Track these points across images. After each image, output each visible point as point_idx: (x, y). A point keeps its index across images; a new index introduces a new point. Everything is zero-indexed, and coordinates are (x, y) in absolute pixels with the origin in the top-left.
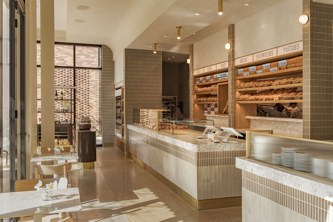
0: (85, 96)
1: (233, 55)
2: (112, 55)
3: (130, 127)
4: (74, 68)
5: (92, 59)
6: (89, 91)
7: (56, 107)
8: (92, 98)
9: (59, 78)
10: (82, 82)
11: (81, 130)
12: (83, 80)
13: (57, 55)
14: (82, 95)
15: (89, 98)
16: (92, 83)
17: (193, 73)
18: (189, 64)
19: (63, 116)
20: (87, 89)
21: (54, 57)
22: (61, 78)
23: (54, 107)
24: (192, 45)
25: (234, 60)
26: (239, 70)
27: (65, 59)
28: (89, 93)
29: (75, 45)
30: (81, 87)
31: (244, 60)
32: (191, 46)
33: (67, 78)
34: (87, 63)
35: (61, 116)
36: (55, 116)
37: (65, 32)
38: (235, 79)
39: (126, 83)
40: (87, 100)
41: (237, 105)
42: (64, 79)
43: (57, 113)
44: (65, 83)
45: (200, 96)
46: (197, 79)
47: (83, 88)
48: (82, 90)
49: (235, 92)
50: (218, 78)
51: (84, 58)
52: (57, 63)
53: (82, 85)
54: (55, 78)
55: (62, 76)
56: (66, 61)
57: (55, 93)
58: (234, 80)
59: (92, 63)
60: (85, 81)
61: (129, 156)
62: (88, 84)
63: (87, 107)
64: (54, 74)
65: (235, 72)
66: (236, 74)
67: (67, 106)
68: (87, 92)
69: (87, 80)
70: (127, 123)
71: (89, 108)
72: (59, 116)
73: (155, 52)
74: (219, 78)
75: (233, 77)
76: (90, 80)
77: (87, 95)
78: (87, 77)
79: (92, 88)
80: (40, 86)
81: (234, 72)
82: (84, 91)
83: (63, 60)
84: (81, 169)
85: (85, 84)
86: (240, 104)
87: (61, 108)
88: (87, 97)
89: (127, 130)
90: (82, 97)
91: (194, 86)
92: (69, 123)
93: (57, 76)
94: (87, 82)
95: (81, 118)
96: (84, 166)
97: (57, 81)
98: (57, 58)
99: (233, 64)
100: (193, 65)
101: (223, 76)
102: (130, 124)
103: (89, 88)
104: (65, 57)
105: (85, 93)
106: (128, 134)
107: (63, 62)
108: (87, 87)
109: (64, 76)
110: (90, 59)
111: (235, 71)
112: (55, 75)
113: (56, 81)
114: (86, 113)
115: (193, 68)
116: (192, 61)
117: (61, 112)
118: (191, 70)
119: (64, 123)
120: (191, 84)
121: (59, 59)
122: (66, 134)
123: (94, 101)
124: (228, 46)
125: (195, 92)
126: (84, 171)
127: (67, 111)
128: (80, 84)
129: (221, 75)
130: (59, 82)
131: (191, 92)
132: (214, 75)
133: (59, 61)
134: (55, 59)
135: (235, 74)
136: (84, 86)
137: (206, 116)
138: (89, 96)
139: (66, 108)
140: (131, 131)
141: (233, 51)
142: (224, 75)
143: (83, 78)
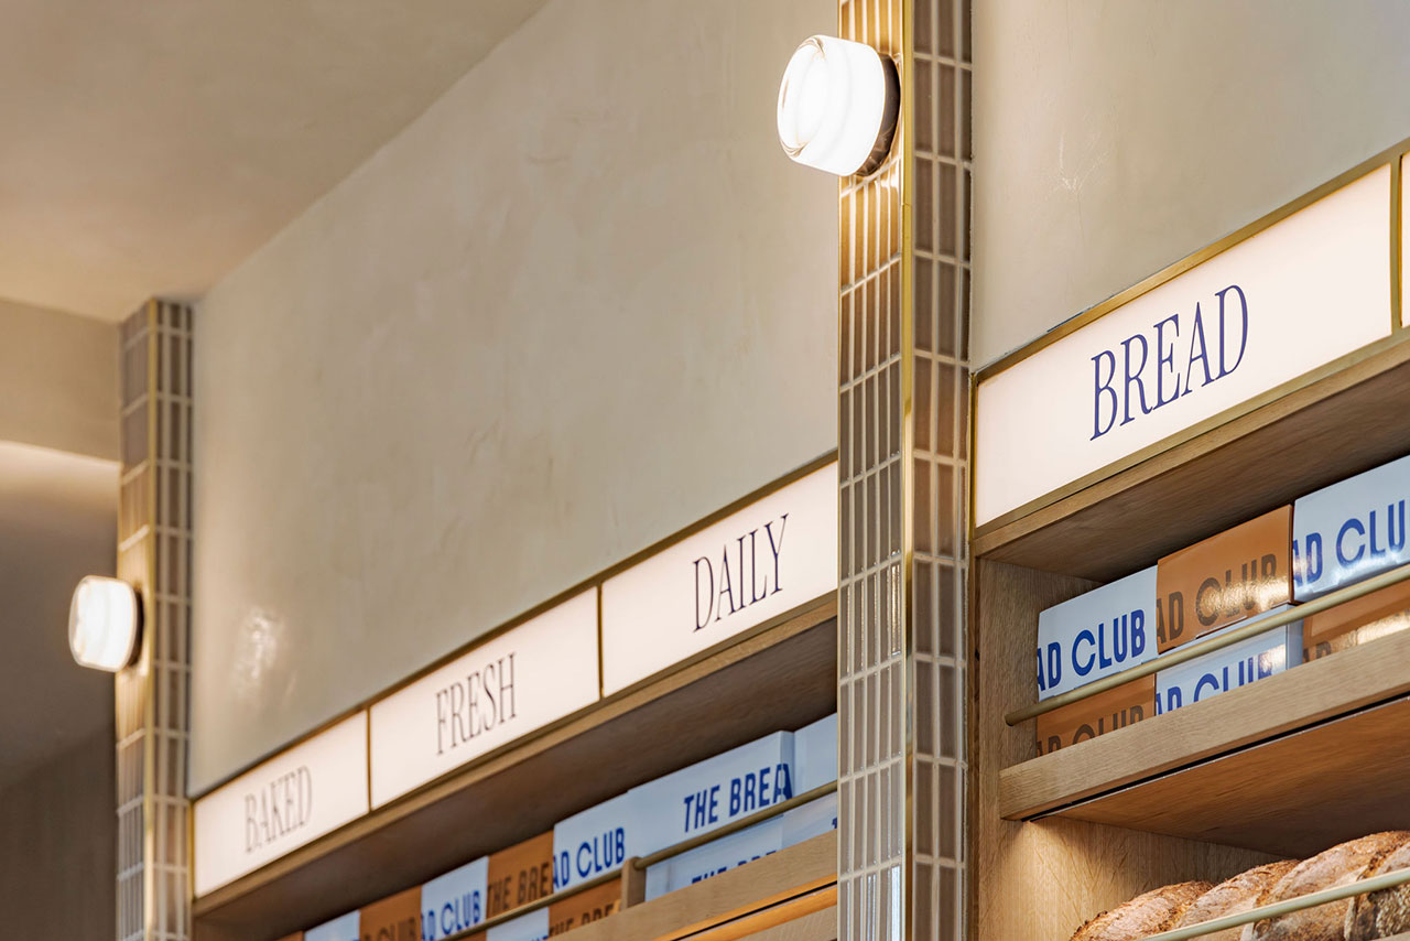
1: (947, 298)
18: (110, 678)
24: (179, 314)
25: (954, 400)
26: (1062, 623)
31: (1181, 343)
32: (151, 328)
38: (990, 814)
50: (640, 867)
65: (974, 655)
66: (993, 714)
74: (655, 879)
75: (937, 759)
81: (959, 663)
99: (948, 483)
100: (174, 694)
101: (725, 820)
111: (974, 632)
115: (176, 756)
118: (139, 799)
124: (829, 105)
129: (700, 805)
132: (569, 835)
135: (974, 694)
141: (945, 204)
142: (743, 790)
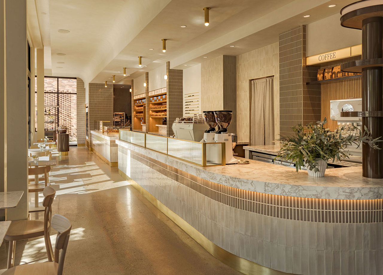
0: (67, 111)
1: (148, 90)
2: (84, 85)
3: (92, 132)
4: (58, 93)
5: (73, 83)
6: (70, 107)
7: (46, 119)
8: (73, 112)
9: (48, 97)
10: (65, 101)
11: (61, 133)
12: (66, 99)
13: (46, 80)
14: (65, 110)
15: (70, 113)
16: (73, 101)
17: (133, 98)
18: (131, 92)
19: (51, 126)
20: (69, 106)
21: (44, 82)
22: (49, 97)
23: (44, 119)
24: (133, 80)
25: (148, 93)
26: (151, 98)
27: (52, 83)
28: (70, 109)
29: (58, 78)
30: (65, 104)
31: (152, 93)
33: (54, 97)
34: (69, 86)
35: (50, 126)
36: (45, 126)
37: (51, 70)
39: (89, 104)
40: (69, 114)
41: (150, 118)
42: (51, 98)
43: (46, 124)
44: (52, 101)
45: (137, 112)
46: (136, 101)
47: (66, 105)
48: (65, 106)
49: (149, 111)
51: (67, 82)
52: (46, 86)
53: (65, 102)
54: (45, 97)
55: (50, 96)
56: (53, 85)
57: (45, 110)
58: (149, 104)
59: (73, 86)
60: (67, 100)
61: (92, 150)
62: (70, 102)
63: (69, 119)
64: (44, 102)
67: (53, 118)
68: (69, 108)
69: (69, 99)
70: (90, 130)
71: (70, 120)
72: (48, 126)
73: (106, 87)
74: (143, 103)
75: (148, 102)
76: (71, 99)
77: (69, 110)
78: (69, 97)
79: (73, 105)
80: (37, 106)
81: (148, 100)
82: (67, 107)
83: (51, 84)
84: (60, 156)
85: (67, 102)
86: (152, 118)
87: (49, 120)
88: (69, 112)
89: (90, 134)
90: (65, 112)
91: (134, 106)
92: (54, 130)
93: (46, 96)
94: (69, 101)
95: (61, 127)
96: (62, 154)
97: (47, 100)
98: (46, 82)
99: (148, 95)
100: (133, 93)
102: (92, 130)
103: (70, 105)
104: (52, 82)
105: (67, 109)
106: (91, 136)
107: (51, 85)
108: (69, 104)
109: (52, 96)
110: (71, 84)
112: (45, 99)
113: (45, 100)
114: (69, 124)
115: (133, 95)
116: (133, 91)
117: (49, 123)
119: (51, 130)
120: (132, 105)
121: (48, 84)
122: (52, 137)
123: (74, 115)
124: (145, 85)
125: (135, 110)
126: (62, 157)
127: (53, 122)
128: (64, 102)
129: (144, 101)
130: (48, 101)
131: (132, 110)
133: (48, 85)
134: (44, 83)
136: (67, 103)
137: (142, 125)
138: (70, 111)
139: (52, 120)
140: (93, 134)
141: (148, 88)
143: (66, 98)
